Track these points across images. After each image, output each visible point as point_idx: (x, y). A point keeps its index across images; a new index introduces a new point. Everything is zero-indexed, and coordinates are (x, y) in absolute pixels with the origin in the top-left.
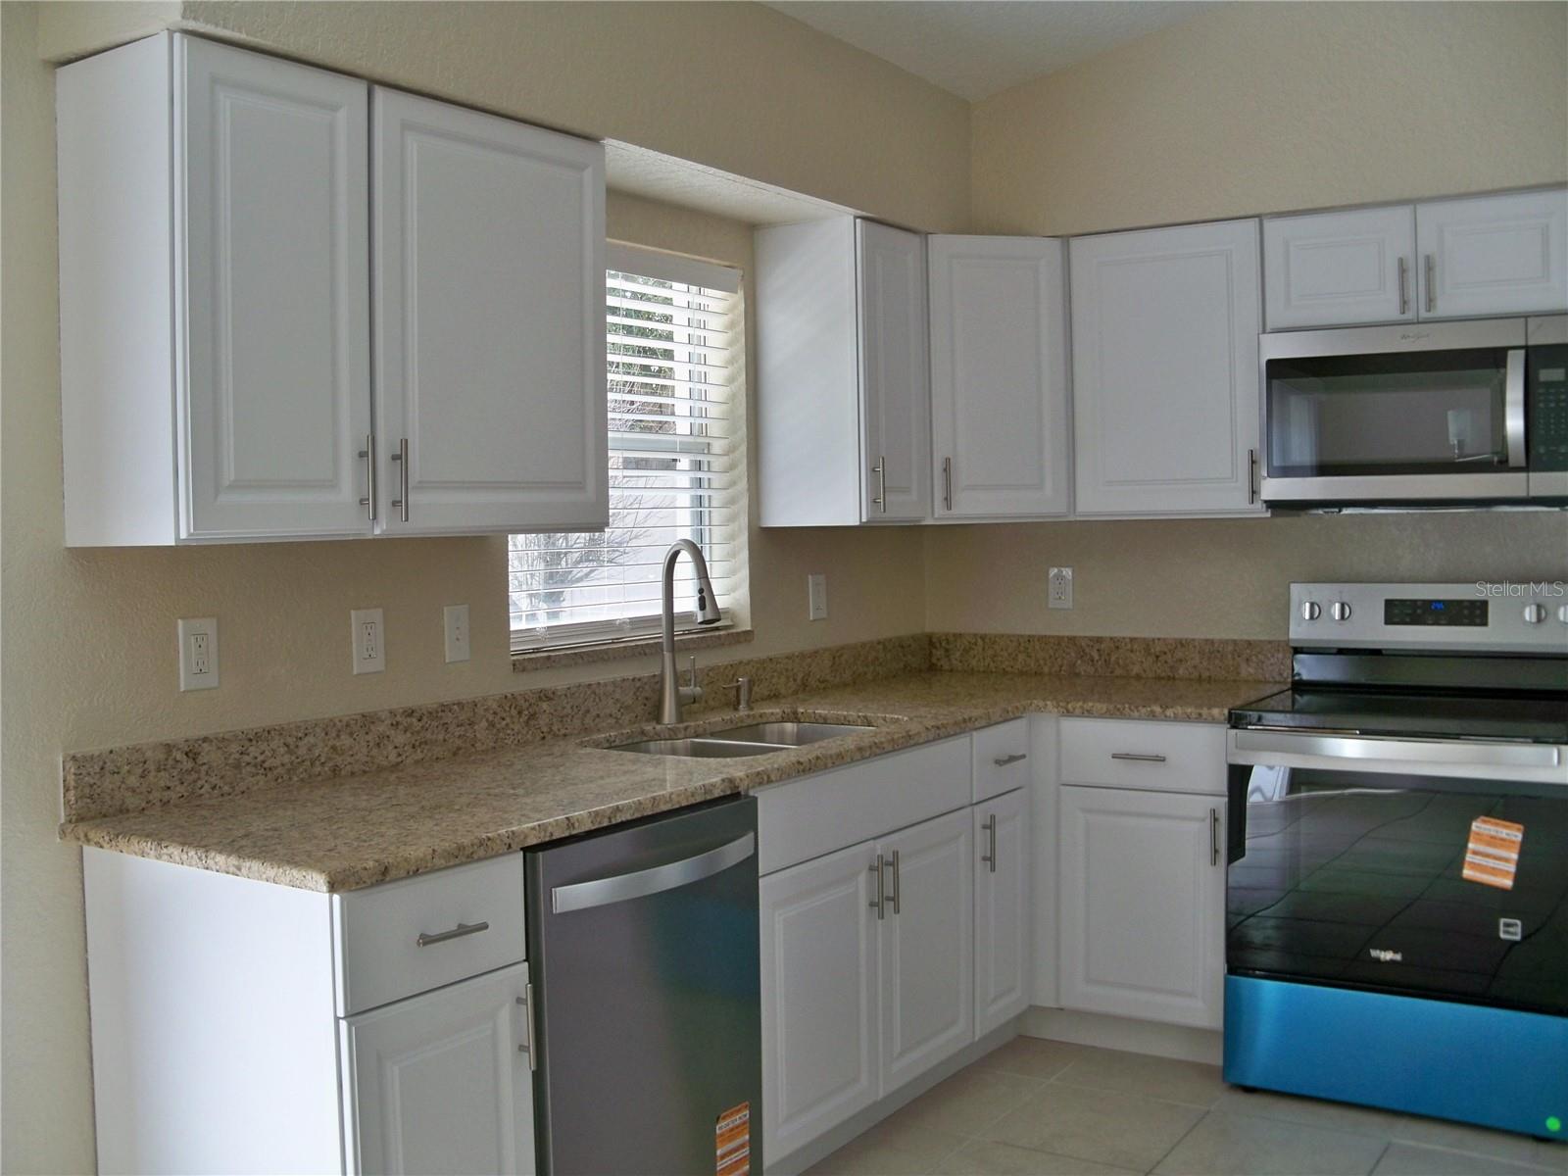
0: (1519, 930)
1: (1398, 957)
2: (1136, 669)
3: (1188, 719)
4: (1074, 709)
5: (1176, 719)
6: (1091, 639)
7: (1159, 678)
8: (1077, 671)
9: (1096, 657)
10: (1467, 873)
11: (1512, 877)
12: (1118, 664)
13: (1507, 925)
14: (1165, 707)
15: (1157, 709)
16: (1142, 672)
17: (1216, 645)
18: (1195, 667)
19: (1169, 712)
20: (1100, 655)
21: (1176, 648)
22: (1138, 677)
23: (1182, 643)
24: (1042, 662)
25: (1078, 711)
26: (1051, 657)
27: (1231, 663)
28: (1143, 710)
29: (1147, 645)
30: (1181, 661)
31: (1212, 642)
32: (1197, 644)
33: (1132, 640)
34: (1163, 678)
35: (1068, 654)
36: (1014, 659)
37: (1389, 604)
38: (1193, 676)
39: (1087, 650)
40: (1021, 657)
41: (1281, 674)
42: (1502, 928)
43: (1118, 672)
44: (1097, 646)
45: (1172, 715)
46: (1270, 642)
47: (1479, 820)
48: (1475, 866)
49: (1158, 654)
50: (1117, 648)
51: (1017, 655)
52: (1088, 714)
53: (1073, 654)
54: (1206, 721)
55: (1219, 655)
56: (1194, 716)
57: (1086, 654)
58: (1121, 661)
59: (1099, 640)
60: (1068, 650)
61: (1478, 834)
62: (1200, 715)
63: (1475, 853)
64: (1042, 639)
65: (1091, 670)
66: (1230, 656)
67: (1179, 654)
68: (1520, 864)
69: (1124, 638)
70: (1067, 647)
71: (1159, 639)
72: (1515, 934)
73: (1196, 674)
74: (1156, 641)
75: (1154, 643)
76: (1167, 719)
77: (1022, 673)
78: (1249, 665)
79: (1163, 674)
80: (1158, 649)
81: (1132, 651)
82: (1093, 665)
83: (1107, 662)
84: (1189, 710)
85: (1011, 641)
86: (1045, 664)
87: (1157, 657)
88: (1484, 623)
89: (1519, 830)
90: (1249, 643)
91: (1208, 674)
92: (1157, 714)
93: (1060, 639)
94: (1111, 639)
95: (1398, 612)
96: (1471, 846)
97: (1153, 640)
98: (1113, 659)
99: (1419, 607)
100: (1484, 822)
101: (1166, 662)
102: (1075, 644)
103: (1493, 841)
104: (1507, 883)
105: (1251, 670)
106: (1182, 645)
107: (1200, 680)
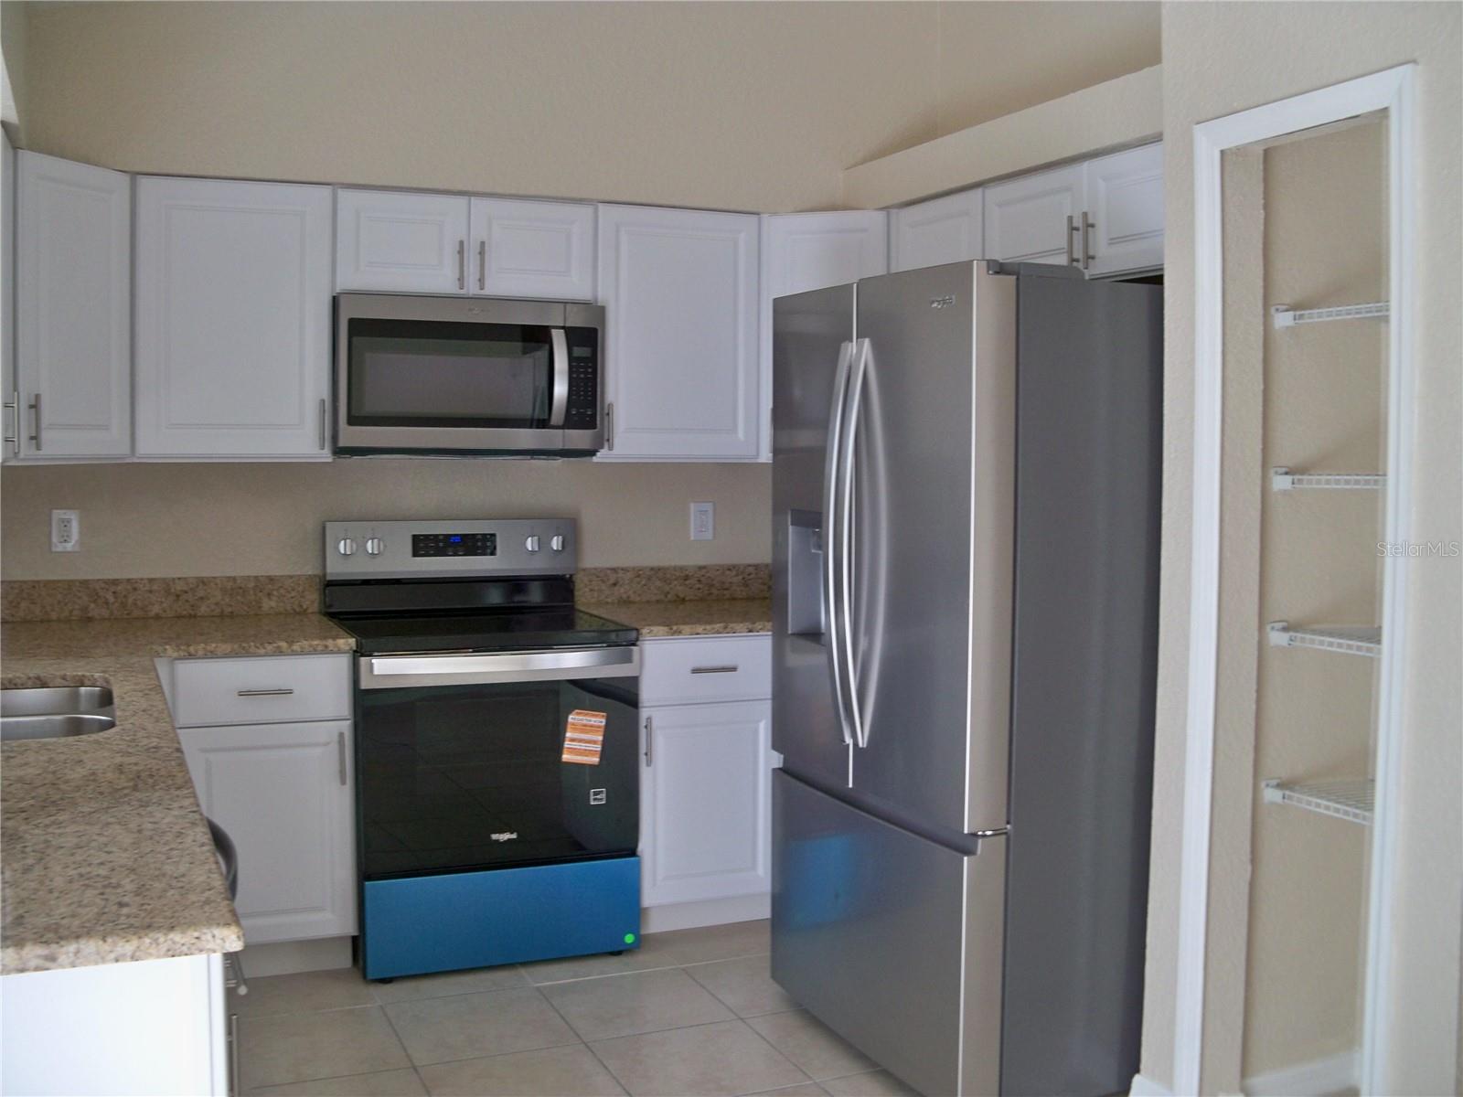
0: (604, 796)
1: (514, 836)
2: (156, 609)
3: (314, 651)
4: (196, 651)
5: (302, 653)
6: (107, 582)
7: (179, 617)
8: (90, 615)
9: (111, 599)
10: (566, 757)
11: (598, 756)
12: (135, 604)
13: (596, 794)
14: (291, 643)
15: (284, 645)
16: (161, 612)
17: (239, 582)
18: (217, 604)
19: (296, 647)
20: (116, 598)
21: (198, 586)
22: (157, 617)
23: (203, 582)
24: (48, 608)
25: (201, 653)
26: (59, 602)
27: (253, 597)
28: (269, 647)
29: (167, 584)
30: (202, 598)
31: (234, 579)
32: (218, 581)
33: (151, 580)
34: (183, 617)
35: (80, 598)
36: (15, 607)
37: (416, 538)
38: (214, 613)
39: (101, 594)
40: (23, 605)
41: (301, 606)
42: (592, 797)
43: (136, 613)
44: (113, 588)
45: (299, 650)
46: (291, 577)
47: (574, 713)
48: (572, 751)
49: (178, 593)
50: (135, 589)
51: (19, 603)
52: (212, 655)
53: (86, 598)
54: (332, 652)
55: (241, 591)
56: (320, 648)
57: (99, 597)
58: (139, 603)
59: (115, 582)
60: (79, 594)
61: (573, 724)
62: (326, 647)
63: (573, 740)
64: (47, 583)
65: (105, 613)
66: (252, 592)
67: (201, 593)
68: (604, 743)
69: (142, 579)
70: (79, 591)
71: (179, 579)
72: (601, 799)
73: (218, 611)
74: (177, 581)
75: (174, 583)
76: (294, 653)
77: (25, 621)
78: (270, 599)
79: (185, 613)
80: (179, 588)
81: (151, 592)
82: (108, 609)
83: (124, 605)
84: (316, 643)
85: (12, 588)
86: (53, 610)
87: (178, 596)
88: (493, 553)
89: (603, 716)
90: (271, 579)
91: (230, 610)
92: (284, 650)
93: (70, 583)
94: (129, 580)
95: (423, 545)
96: (568, 735)
97: (174, 579)
98: (130, 601)
99: (441, 541)
100: (578, 714)
101: (187, 601)
102: (88, 588)
103: (585, 728)
104: (595, 760)
105: (273, 604)
106: (203, 583)
107: (222, 616)
